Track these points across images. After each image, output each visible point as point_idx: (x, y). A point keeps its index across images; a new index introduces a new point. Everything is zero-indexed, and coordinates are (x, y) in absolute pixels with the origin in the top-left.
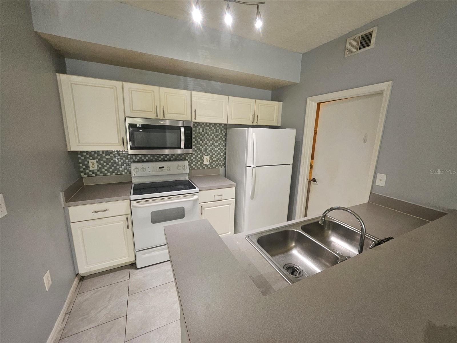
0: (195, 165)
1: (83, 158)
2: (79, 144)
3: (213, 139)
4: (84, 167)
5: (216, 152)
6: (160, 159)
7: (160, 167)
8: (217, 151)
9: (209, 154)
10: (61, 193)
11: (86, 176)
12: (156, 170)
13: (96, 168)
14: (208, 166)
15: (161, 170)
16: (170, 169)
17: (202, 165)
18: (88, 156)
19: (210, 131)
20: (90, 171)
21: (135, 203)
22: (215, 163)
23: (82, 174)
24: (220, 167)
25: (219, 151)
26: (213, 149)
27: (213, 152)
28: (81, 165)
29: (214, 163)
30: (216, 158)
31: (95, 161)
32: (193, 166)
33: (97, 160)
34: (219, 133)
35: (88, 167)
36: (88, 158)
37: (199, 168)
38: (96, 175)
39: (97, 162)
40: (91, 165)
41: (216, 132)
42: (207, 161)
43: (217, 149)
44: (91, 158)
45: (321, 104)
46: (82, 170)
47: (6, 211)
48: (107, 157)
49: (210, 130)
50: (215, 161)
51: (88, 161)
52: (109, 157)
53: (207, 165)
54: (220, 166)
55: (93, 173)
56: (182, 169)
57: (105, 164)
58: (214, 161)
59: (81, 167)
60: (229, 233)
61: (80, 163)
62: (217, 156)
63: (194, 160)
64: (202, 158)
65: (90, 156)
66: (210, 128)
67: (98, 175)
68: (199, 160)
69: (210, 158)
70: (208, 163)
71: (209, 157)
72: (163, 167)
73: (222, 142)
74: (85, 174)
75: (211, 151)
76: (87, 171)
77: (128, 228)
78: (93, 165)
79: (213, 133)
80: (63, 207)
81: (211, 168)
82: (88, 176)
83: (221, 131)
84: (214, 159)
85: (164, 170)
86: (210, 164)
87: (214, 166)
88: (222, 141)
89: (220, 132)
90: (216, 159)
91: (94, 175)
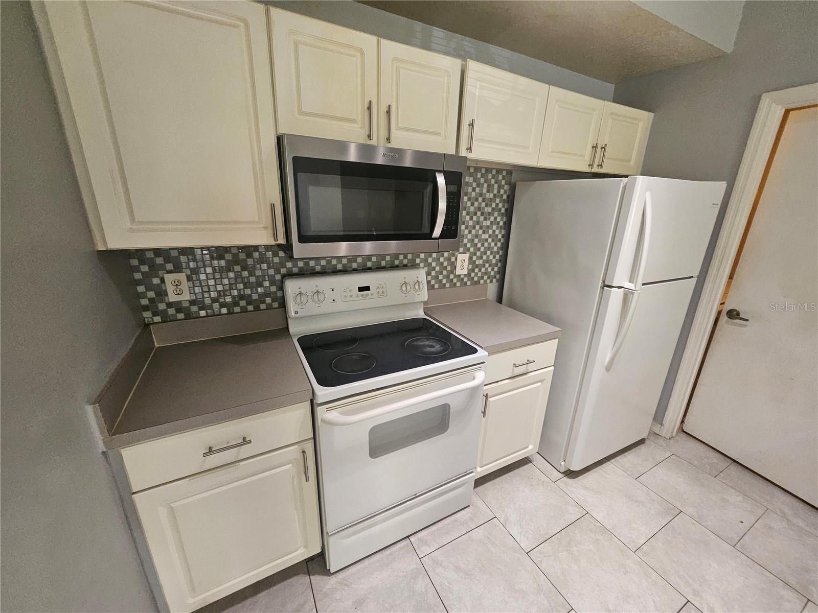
0: (437, 277)
1: (145, 268)
2: (135, 227)
3: (479, 209)
4: (151, 294)
5: (483, 245)
6: (355, 265)
7: (359, 288)
8: (487, 240)
9: (468, 250)
10: (90, 409)
11: (157, 319)
12: (351, 296)
13: (186, 296)
14: (463, 279)
15: (362, 295)
16: (383, 292)
17: (452, 276)
18: (159, 261)
19: (474, 190)
20: (170, 305)
21: (328, 410)
22: (480, 270)
23: (147, 315)
24: (488, 281)
25: (490, 240)
26: (477, 236)
27: (476, 244)
28: (141, 289)
29: (476, 270)
30: (481, 258)
31: (182, 277)
33: (189, 273)
34: (495, 195)
35: (162, 293)
36: (162, 267)
37: (445, 284)
38: (189, 316)
39: (189, 278)
40: (170, 289)
41: (488, 191)
42: (462, 267)
43: (487, 236)
44: (170, 266)
45: (791, 112)
46: (144, 302)
48: (215, 264)
49: (474, 185)
50: (479, 267)
51: (161, 276)
53: (462, 277)
54: (488, 278)
55: (179, 310)
56: (412, 289)
57: (211, 282)
58: (477, 266)
59: (143, 295)
60: (531, 447)
61: (138, 283)
62: (485, 253)
63: (434, 264)
64: (453, 259)
65: (167, 260)
66: (475, 180)
67: (194, 315)
68: (445, 264)
69: (470, 258)
70: (465, 272)
71: (467, 256)
72: (367, 288)
73: (499, 219)
74: (155, 314)
75: (473, 240)
76: (162, 306)
77: (307, 480)
78: (178, 289)
79: (481, 195)
80: (100, 451)
81: (469, 283)
82: (164, 321)
83: (500, 187)
84: (477, 263)
85: (370, 297)
86: (468, 275)
87: (476, 279)
88: (499, 215)
89: (495, 191)
90: (481, 262)
91: (181, 316)
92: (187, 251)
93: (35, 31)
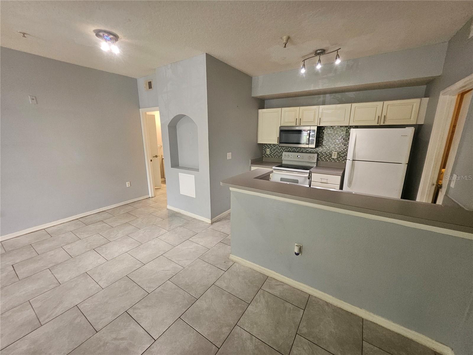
0: (325, 158)
1: (265, 147)
2: (261, 140)
4: (265, 152)
6: (300, 151)
9: (338, 150)
12: (295, 157)
13: (269, 153)
15: (298, 158)
16: (303, 158)
17: (330, 158)
20: (267, 154)
26: (341, 146)
32: (322, 159)
36: (267, 148)
37: (328, 160)
39: (270, 150)
42: (334, 156)
44: (268, 148)
46: (263, 153)
47: (231, 157)
48: (274, 148)
52: (275, 148)
53: (335, 159)
56: (311, 159)
57: (273, 151)
58: (341, 156)
61: (263, 150)
64: (331, 153)
68: (328, 154)
69: (338, 153)
70: (336, 157)
71: (336, 152)
76: (265, 154)
78: (268, 151)
80: (250, 166)
82: (265, 157)
84: (341, 155)
85: (300, 158)
86: (337, 159)
90: (343, 155)
91: (268, 157)
92: (270, 145)
93: (258, 118)
